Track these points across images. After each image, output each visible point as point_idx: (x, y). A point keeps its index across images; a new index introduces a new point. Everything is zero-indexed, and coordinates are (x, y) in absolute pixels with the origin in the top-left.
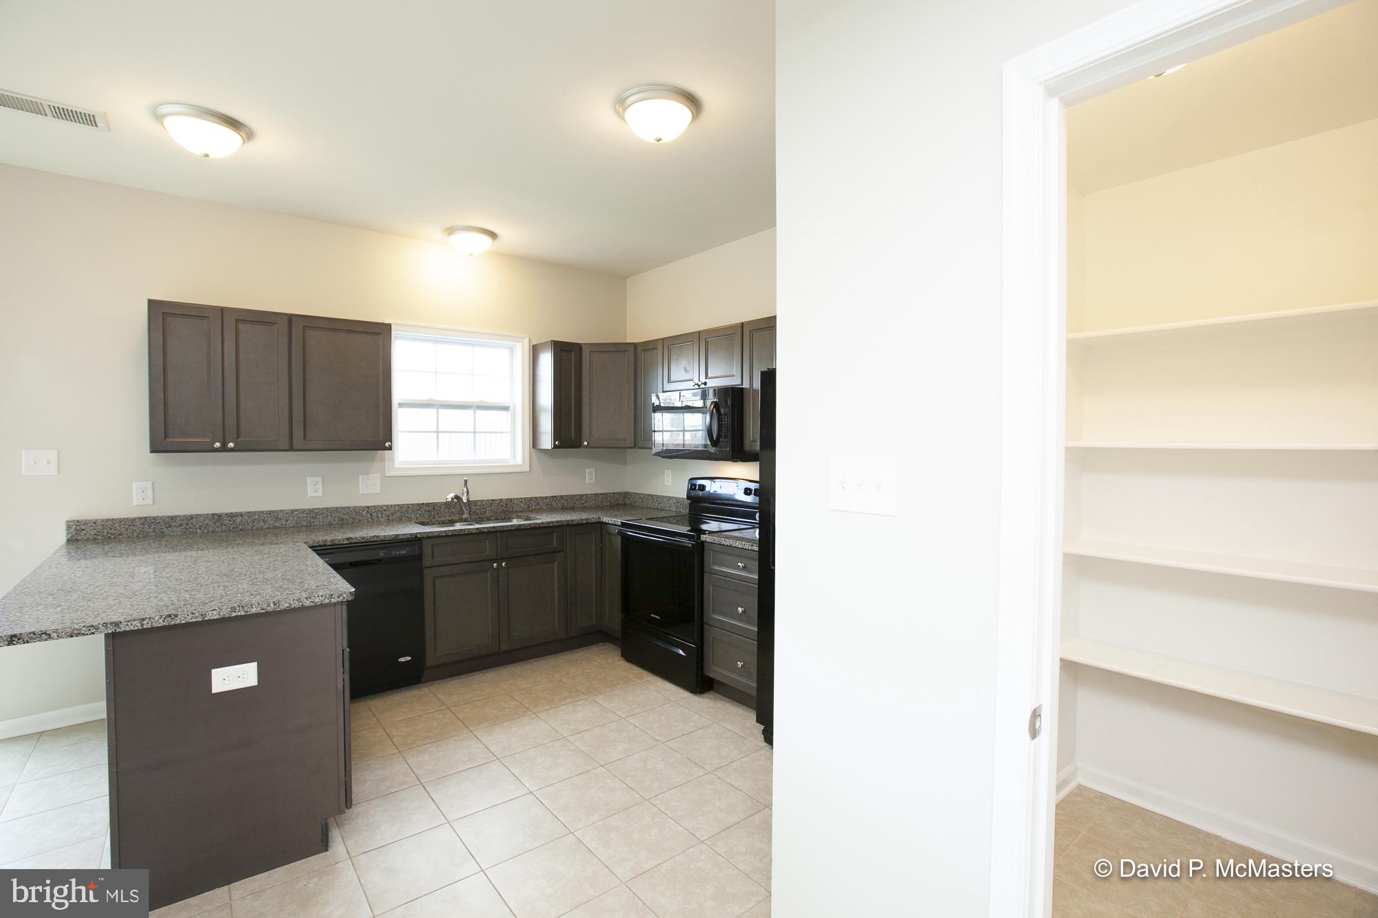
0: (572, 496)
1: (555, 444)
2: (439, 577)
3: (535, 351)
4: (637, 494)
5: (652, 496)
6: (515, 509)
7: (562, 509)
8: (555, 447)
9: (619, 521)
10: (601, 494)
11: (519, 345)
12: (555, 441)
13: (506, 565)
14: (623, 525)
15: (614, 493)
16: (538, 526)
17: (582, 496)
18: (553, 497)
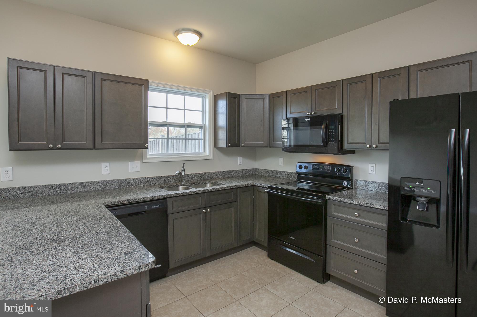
0: (232, 171)
1: (228, 145)
2: (176, 219)
3: (216, 99)
4: (262, 169)
5: (272, 171)
6: (206, 178)
7: (228, 177)
8: (229, 146)
9: (266, 186)
10: (245, 170)
11: (208, 95)
12: (228, 144)
13: (210, 210)
14: (270, 188)
15: (251, 169)
16: (225, 189)
17: (237, 171)
18: (224, 172)
